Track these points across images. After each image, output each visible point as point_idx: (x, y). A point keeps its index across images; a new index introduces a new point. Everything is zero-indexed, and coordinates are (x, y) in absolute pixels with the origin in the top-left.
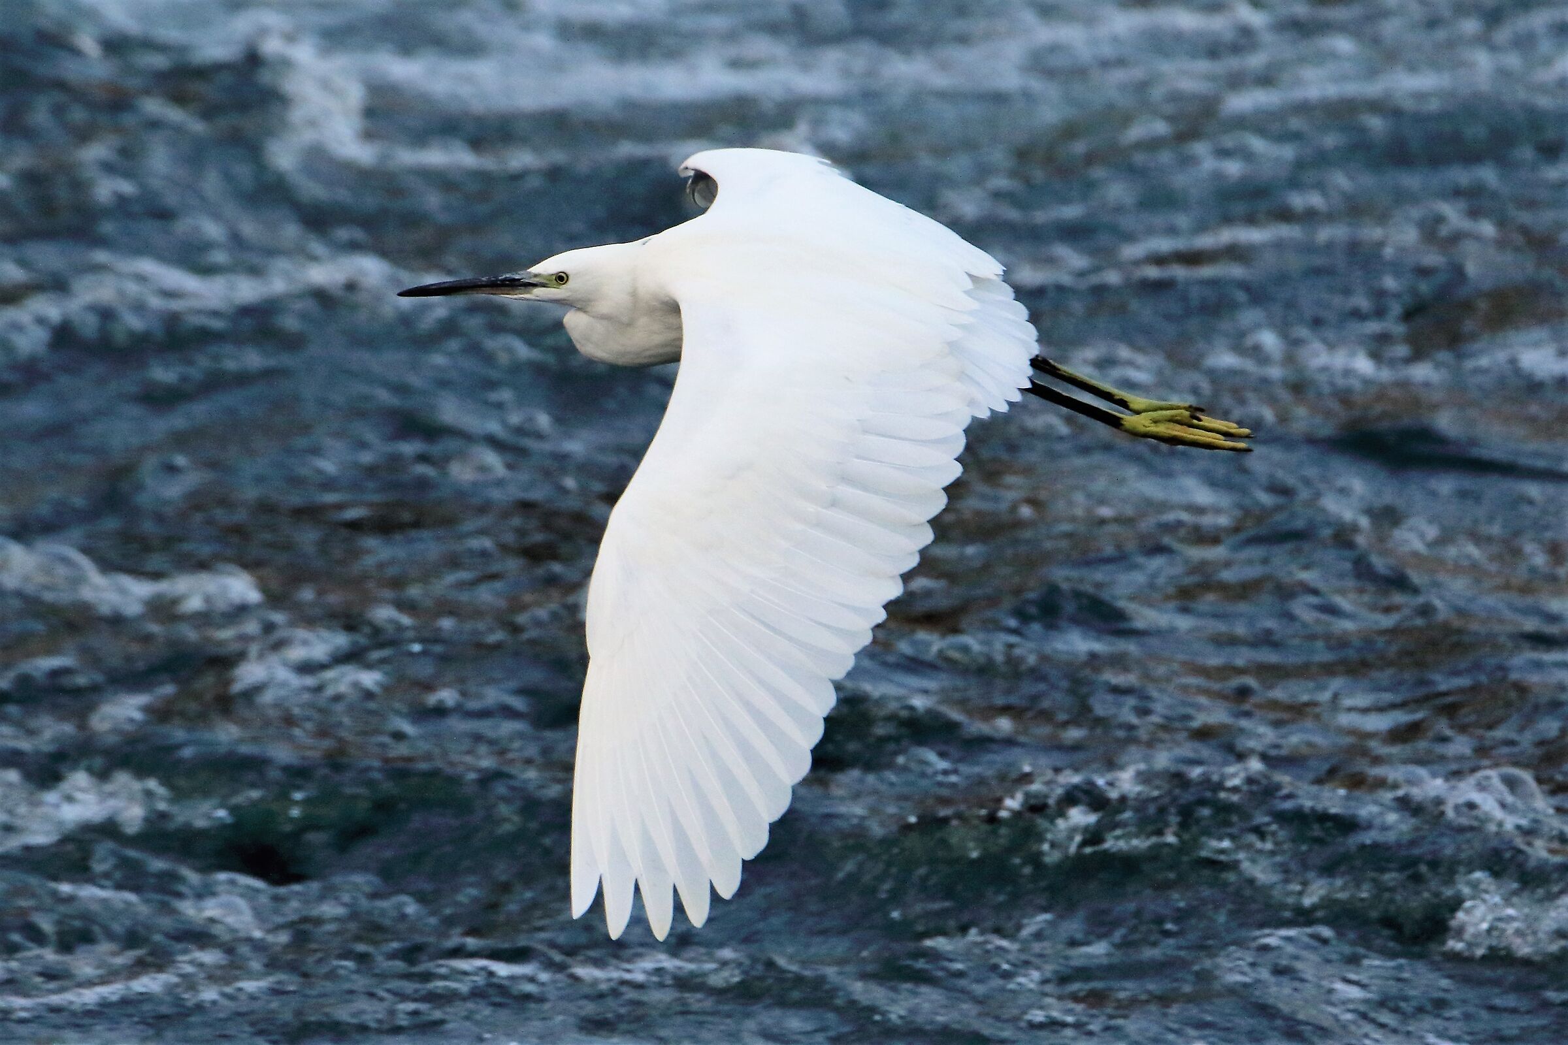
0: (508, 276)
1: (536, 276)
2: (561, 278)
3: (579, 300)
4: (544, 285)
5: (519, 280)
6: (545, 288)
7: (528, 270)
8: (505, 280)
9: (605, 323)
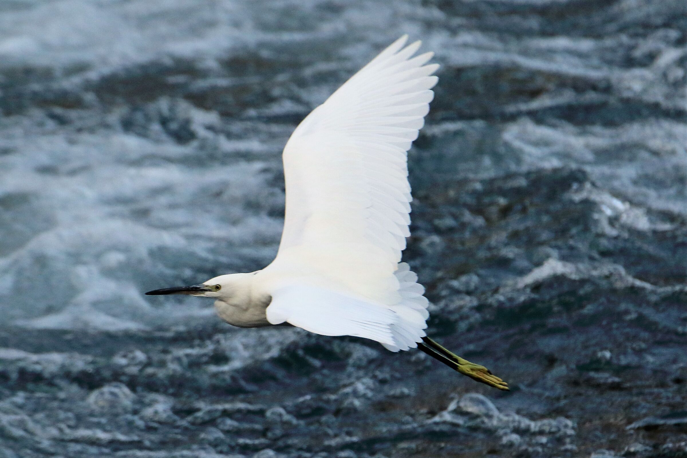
0: (194, 286)
1: (207, 286)
2: (218, 287)
3: (225, 297)
4: (210, 290)
5: (199, 288)
6: (211, 292)
7: (203, 284)
8: (194, 288)
9: (234, 308)
